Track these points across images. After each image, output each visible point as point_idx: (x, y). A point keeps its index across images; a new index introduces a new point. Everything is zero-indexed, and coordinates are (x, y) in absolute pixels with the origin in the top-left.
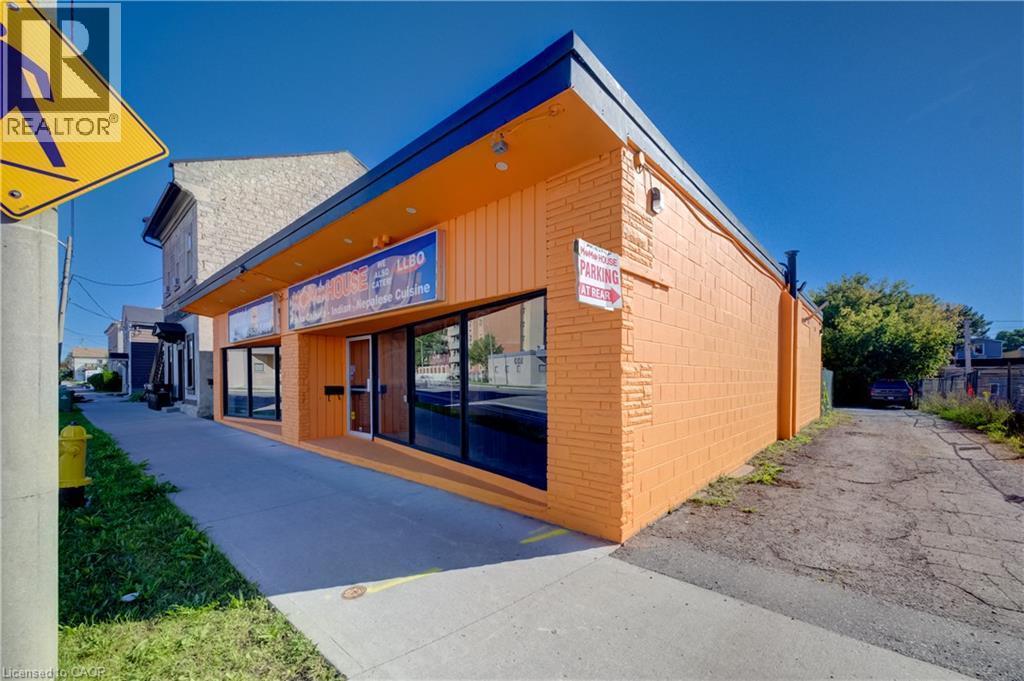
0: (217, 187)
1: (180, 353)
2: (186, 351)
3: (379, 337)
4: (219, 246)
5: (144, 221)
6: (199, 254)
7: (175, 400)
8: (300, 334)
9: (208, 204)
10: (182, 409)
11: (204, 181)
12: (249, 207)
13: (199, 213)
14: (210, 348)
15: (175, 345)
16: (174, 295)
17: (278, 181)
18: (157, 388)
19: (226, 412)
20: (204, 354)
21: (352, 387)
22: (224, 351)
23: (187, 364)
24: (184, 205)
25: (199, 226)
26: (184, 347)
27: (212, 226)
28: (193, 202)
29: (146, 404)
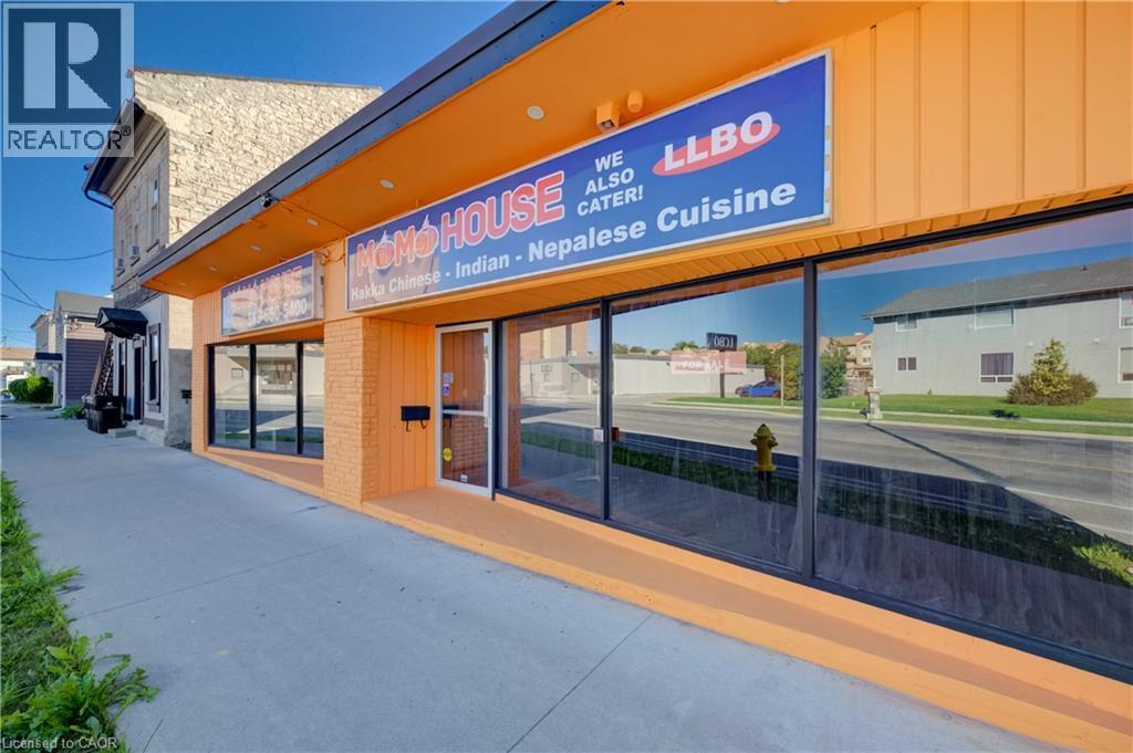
0: (199, 114)
1: (138, 352)
2: (147, 349)
3: (505, 324)
4: (201, 199)
5: (86, 168)
6: (171, 208)
7: (130, 418)
8: (365, 318)
9: (186, 138)
10: (138, 433)
11: (179, 103)
12: (247, 147)
13: (172, 148)
14: (187, 345)
15: (130, 342)
16: (129, 271)
17: (288, 117)
18: (101, 402)
19: (211, 440)
20: (175, 354)
21: (445, 408)
22: (211, 349)
23: (149, 370)
24: (151, 137)
25: (172, 167)
26: (144, 343)
27: (193, 170)
28: (164, 133)
29: (85, 421)
